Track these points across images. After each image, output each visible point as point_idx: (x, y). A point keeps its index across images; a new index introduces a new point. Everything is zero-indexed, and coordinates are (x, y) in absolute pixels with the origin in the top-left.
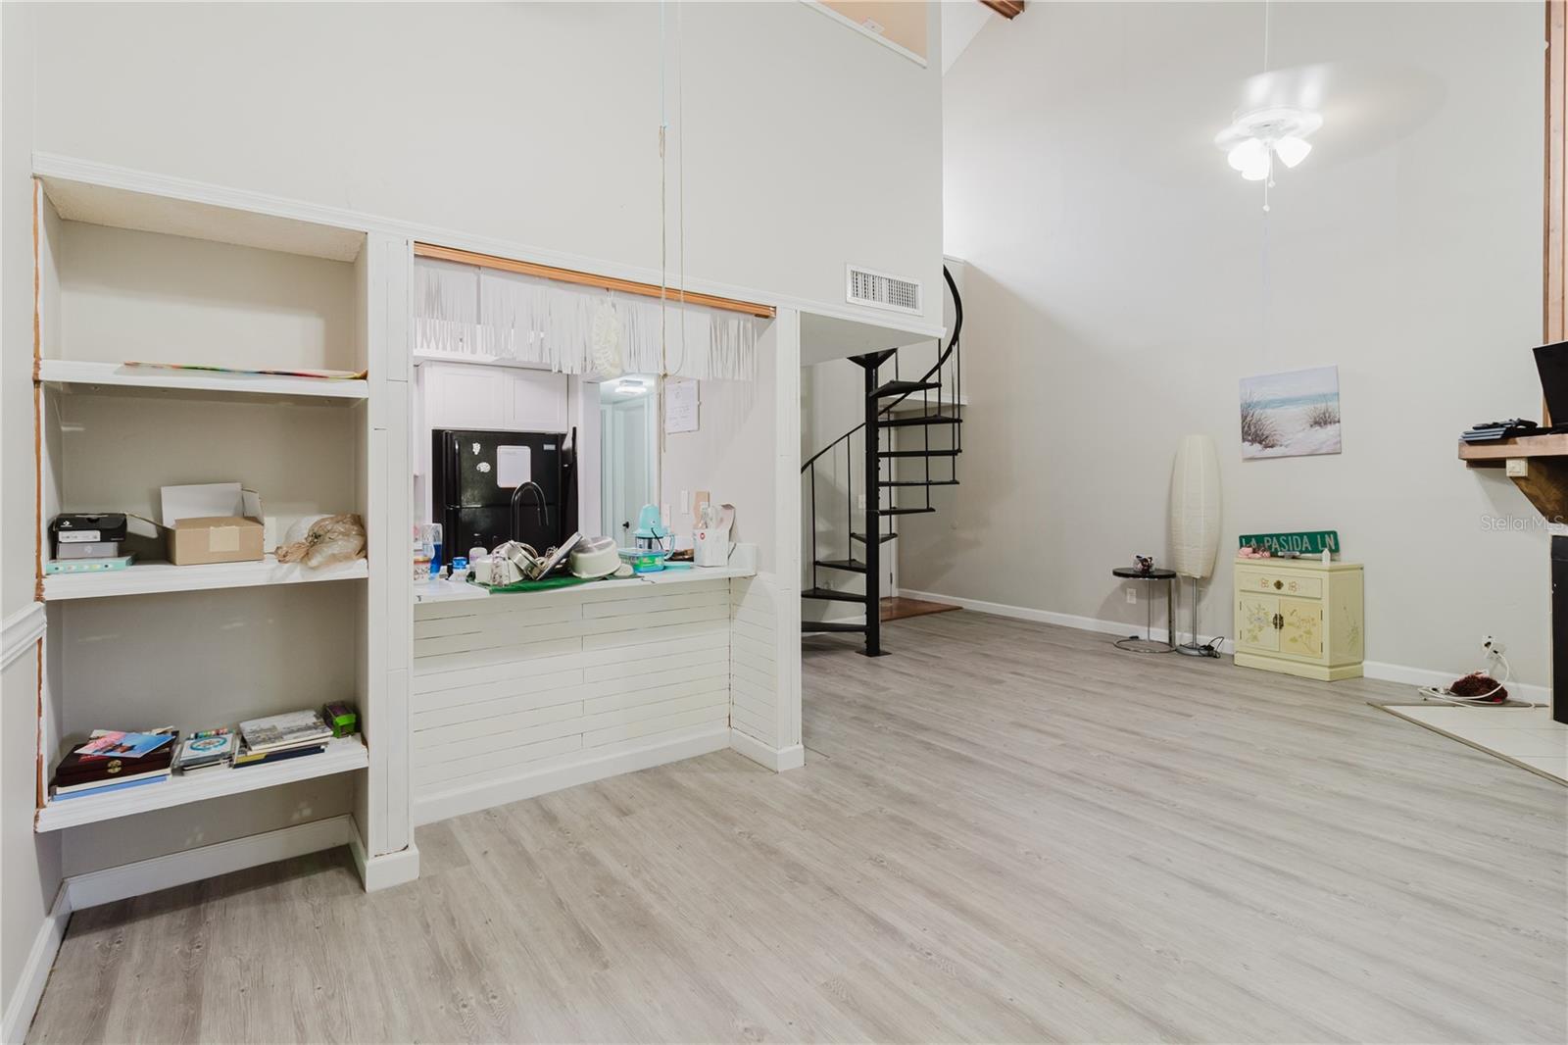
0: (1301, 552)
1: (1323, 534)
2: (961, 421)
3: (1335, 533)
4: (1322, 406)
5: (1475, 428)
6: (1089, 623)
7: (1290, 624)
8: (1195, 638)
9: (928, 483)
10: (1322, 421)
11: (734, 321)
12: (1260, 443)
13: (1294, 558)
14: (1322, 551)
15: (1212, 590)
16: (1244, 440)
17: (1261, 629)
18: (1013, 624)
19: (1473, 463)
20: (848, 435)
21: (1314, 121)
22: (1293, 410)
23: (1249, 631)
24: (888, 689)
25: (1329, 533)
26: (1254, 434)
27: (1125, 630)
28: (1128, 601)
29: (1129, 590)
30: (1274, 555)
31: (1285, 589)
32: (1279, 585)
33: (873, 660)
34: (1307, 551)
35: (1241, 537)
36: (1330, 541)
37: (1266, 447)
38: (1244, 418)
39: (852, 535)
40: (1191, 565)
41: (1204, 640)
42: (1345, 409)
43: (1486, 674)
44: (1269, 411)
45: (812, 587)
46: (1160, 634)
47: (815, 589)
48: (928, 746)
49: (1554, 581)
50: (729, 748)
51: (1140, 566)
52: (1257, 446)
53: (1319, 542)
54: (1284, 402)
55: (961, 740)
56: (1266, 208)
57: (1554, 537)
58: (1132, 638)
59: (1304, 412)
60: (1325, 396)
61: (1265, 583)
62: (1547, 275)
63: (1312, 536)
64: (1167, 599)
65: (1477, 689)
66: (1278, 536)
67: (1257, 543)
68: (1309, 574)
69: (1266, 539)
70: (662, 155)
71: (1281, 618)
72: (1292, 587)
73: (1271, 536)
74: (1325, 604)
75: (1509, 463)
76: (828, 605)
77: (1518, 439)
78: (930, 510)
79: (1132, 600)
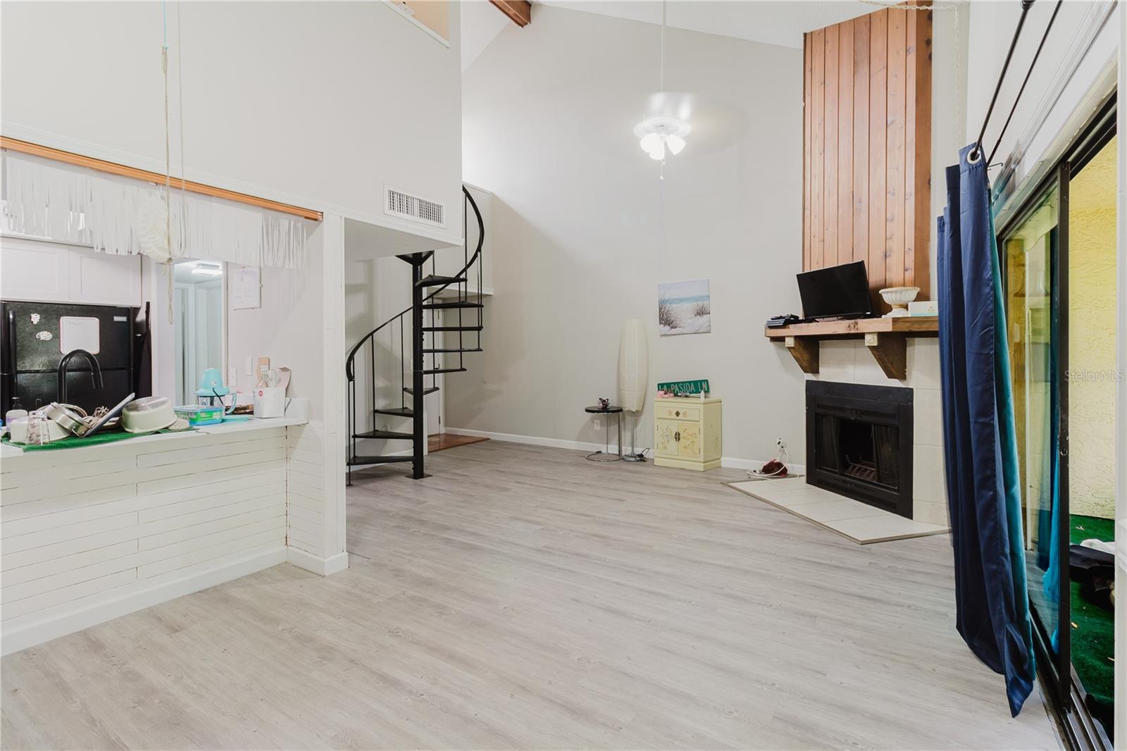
0: (690, 393)
1: (701, 381)
2: (483, 306)
3: (707, 381)
4: (701, 303)
5: (772, 319)
6: (571, 444)
7: (684, 438)
8: (633, 450)
9: (461, 351)
10: (701, 312)
11: (285, 222)
12: (669, 325)
13: (686, 396)
14: (700, 392)
15: (643, 419)
16: (660, 323)
17: (668, 442)
18: (525, 448)
19: (774, 339)
20: (401, 314)
21: (687, 128)
22: (687, 305)
23: (662, 443)
24: (424, 502)
25: (704, 381)
26: (666, 320)
27: (592, 447)
28: (595, 428)
29: (596, 421)
30: (676, 395)
31: (680, 417)
32: (678, 414)
33: (418, 481)
34: (693, 392)
35: (659, 385)
36: (705, 386)
37: (672, 328)
38: (660, 309)
39: (404, 389)
40: (630, 404)
41: (638, 451)
42: (713, 307)
43: (778, 461)
44: (674, 305)
45: (373, 430)
46: (613, 449)
47: (375, 431)
48: (448, 541)
49: (807, 406)
50: (286, 562)
51: (601, 405)
52: (667, 327)
53: (699, 386)
54: (681, 300)
55: (473, 534)
56: (662, 178)
57: (807, 381)
58: (597, 452)
59: (690, 307)
60: (702, 297)
61: (670, 413)
62: (804, 234)
63: (695, 383)
64: (618, 425)
65: (774, 469)
66: (678, 383)
67: (666, 388)
68: (693, 406)
69: (672, 385)
70: (165, 72)
71: (679, 434)
72: (685, 414)
73: (674, 383)
74: (702, 423)
75: (787, 339)
76: (386, 442)
77: (790, 326)
78: (463, 369)
79: (597, 427)
